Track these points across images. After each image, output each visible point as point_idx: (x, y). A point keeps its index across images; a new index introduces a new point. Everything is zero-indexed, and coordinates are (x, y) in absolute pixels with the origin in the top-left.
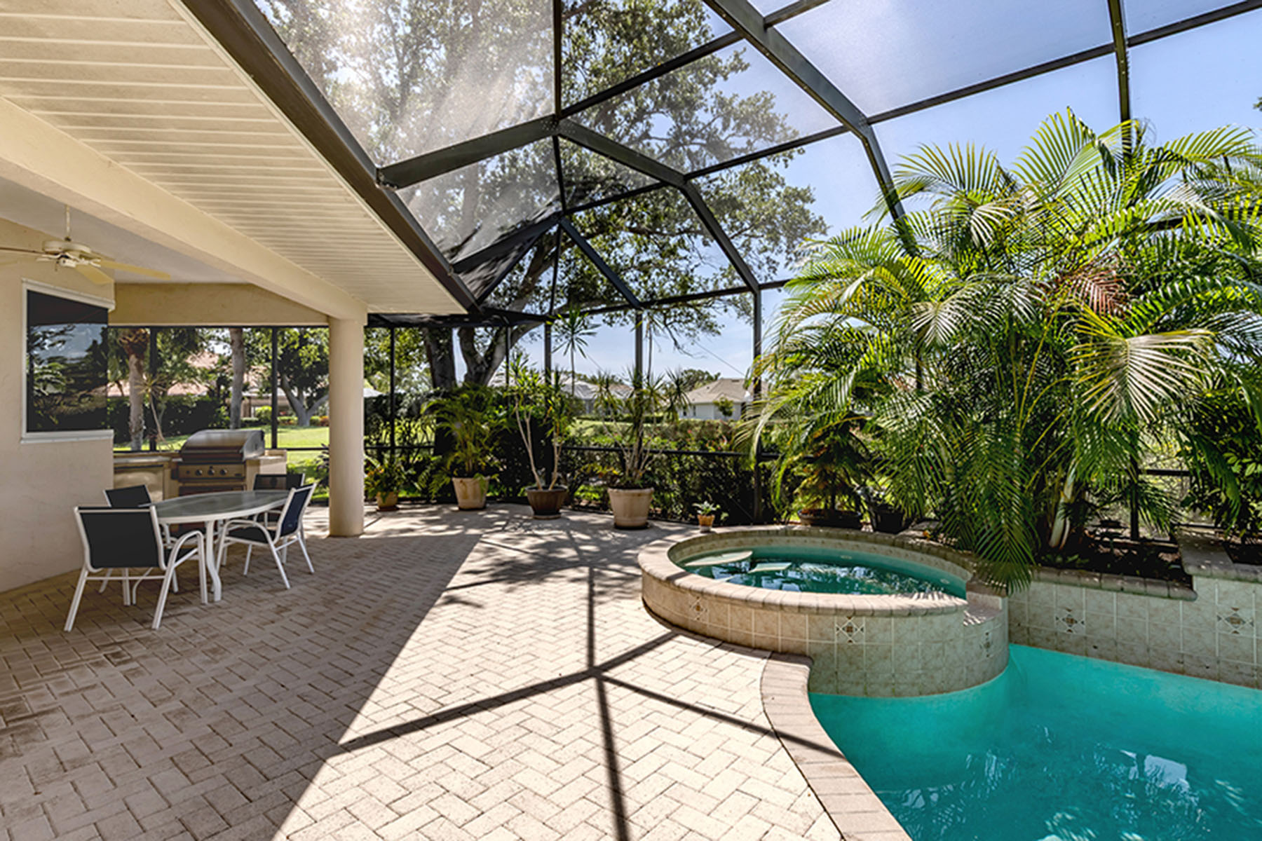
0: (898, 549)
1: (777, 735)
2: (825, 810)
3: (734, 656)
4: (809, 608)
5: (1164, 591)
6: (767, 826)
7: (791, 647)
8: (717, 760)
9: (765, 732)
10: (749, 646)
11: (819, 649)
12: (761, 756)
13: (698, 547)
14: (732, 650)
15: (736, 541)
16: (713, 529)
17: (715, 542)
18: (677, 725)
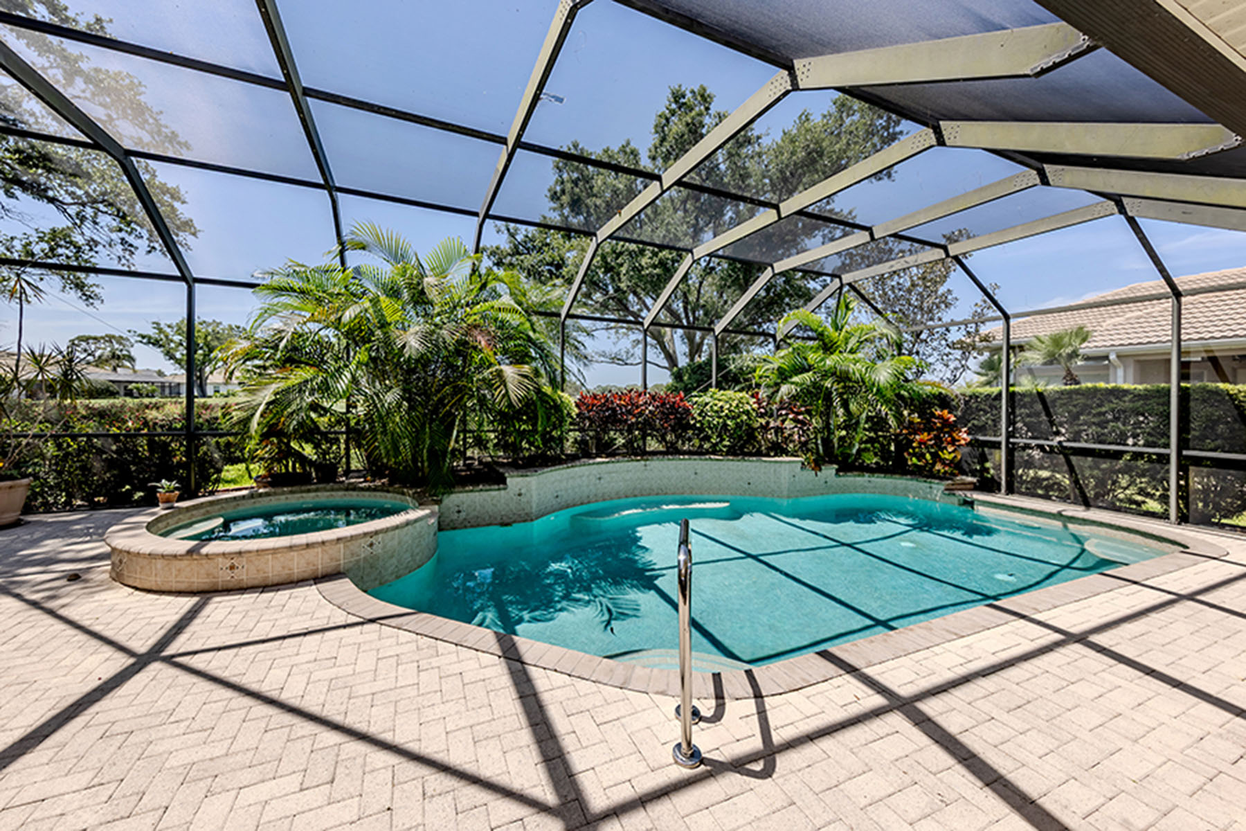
0: (351, 493)
1: (372, 621)
2: (436, 639)
3: (287, 593)
4: (346, 538)
5: (496, 487)
6: (416, 664)
7: (329, 570)
8: (345, 655)
9: (362, 624)
10: (292, 582)
11: (351, 565)
12: (375, 636)
13: (165, 523)
14: (278, 590)
15: (202, 511)
16: (176, 505)
17: (181, 516)
18: (290, 651)
